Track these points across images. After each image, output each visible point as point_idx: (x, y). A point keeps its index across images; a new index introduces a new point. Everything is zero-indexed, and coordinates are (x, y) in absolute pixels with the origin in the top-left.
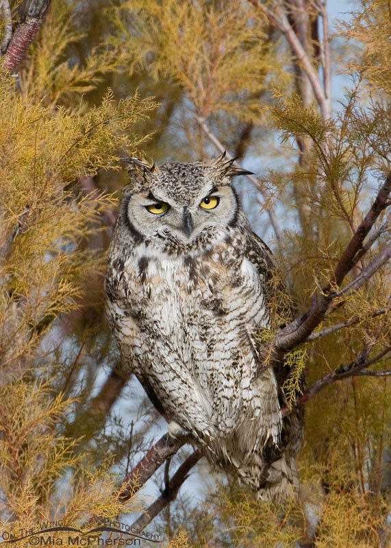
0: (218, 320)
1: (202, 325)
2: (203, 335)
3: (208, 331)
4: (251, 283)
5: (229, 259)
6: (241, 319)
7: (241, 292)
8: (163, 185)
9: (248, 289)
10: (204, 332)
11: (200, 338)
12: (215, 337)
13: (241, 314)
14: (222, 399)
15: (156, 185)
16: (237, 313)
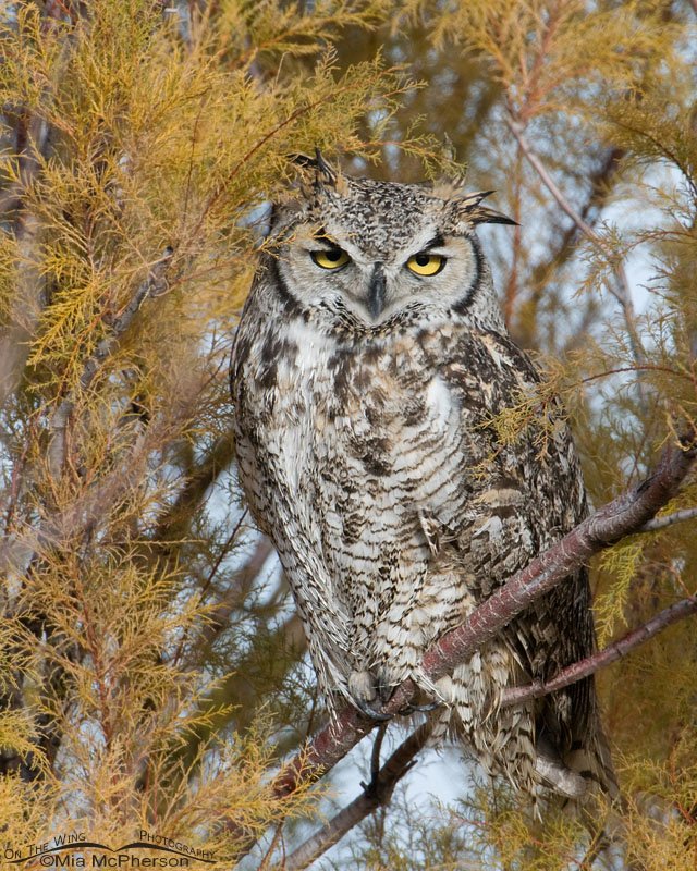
0: (370, 481)
1: (343, 484)
2: (343, 503)
3: (352, 496)
4: (439, 426)
5: (407, 370)
6: (409, 490)
7: (417, 439)
8: (346, 217)
9: (430, 437)
10: (345, 496)
11: (337, 506)
12: (361, 513)
13: (409, 481)
14: (359, 628)
15: (332, 216)
16: (403, 477)
